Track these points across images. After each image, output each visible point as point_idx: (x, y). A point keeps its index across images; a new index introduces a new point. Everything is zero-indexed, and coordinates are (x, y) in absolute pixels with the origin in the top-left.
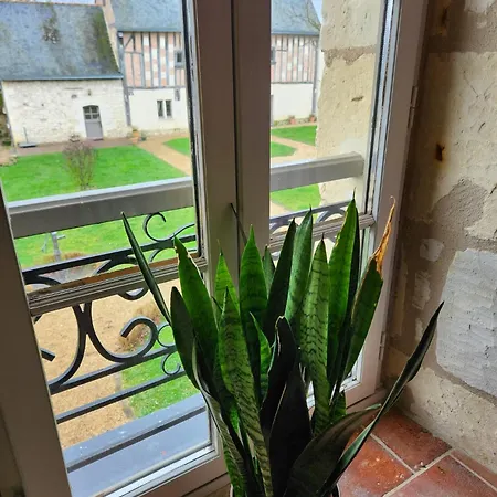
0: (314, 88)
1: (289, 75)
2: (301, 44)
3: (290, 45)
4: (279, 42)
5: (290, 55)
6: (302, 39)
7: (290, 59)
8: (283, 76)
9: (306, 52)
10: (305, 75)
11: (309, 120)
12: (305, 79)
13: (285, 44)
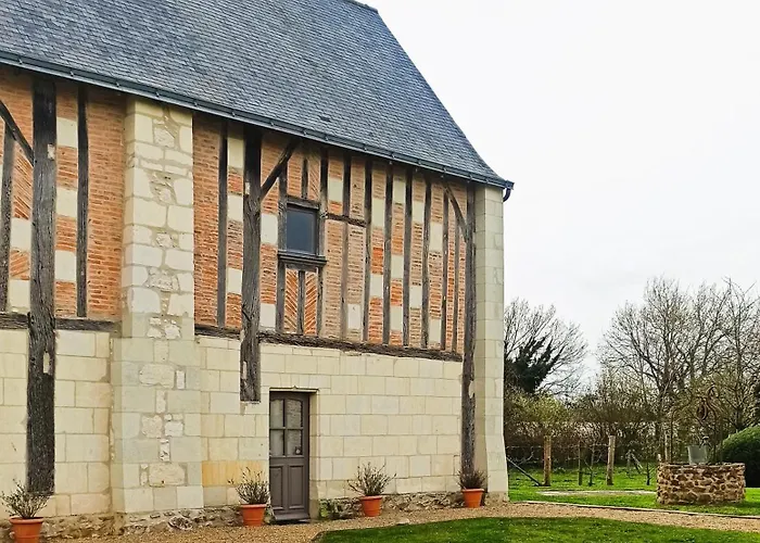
0: (467, 378)
1: (377, 318)
2: (418, 207)
3: (378, 205)
4: (336, 186)
5: (378, 242)
6: (419, 191)
7: (378, 259)
8: (354, 321)
9: (436, 243)
10: (435, 327)
11: (460, 501)
12: (435, 338)
13: (358, 196)
